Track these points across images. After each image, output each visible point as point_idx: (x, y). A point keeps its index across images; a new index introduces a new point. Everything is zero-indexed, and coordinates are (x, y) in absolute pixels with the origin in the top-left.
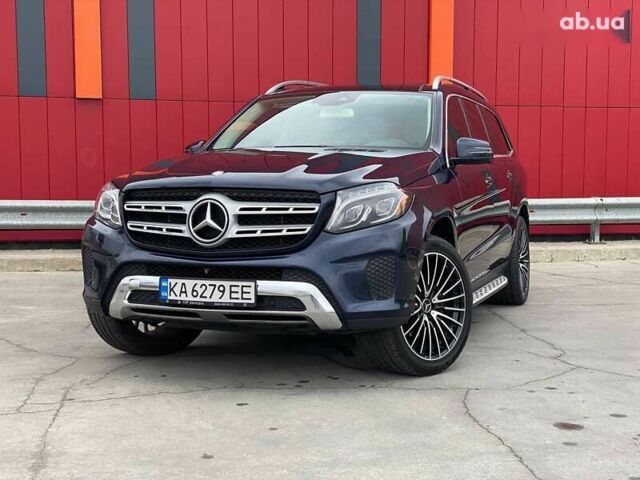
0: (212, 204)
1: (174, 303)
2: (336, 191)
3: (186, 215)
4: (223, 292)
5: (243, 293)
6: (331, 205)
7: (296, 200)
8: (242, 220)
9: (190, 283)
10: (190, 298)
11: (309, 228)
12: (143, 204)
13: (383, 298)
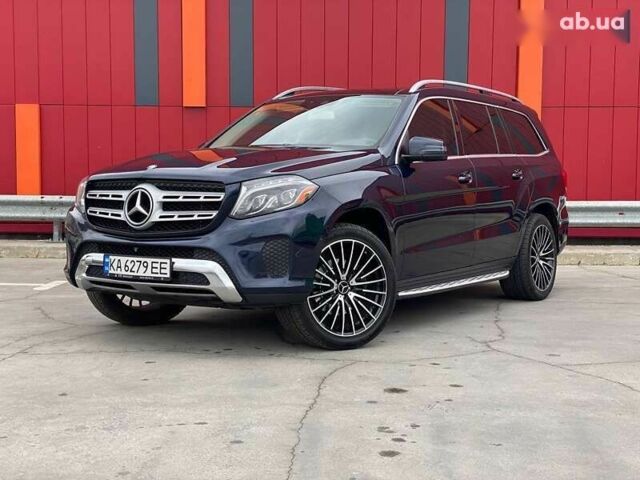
0: (142, 193)
1: (112, 276)
2: (241, 182)
3: (123, 202)
4: (147, 267)
5: (161, 268)
6: (236, 193)
7: (208, 190)
8: (166, 206)
9: (123, 259)
10: (124, 272)
11: (215, 213)
12: (98, 192)
13: (278, 276)
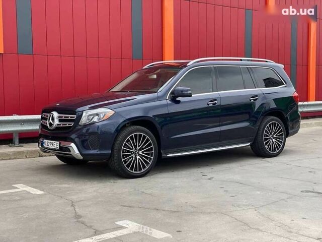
0: (52, 115)
2: (83, 111)
4: (52, 144)
5: (56, 145)
6: (81, 115)
8: (60, 120)
9: (47, 141)
10: (47, 146)
11: (73, 124)
12: (44, 114)
13: (95, 149)
